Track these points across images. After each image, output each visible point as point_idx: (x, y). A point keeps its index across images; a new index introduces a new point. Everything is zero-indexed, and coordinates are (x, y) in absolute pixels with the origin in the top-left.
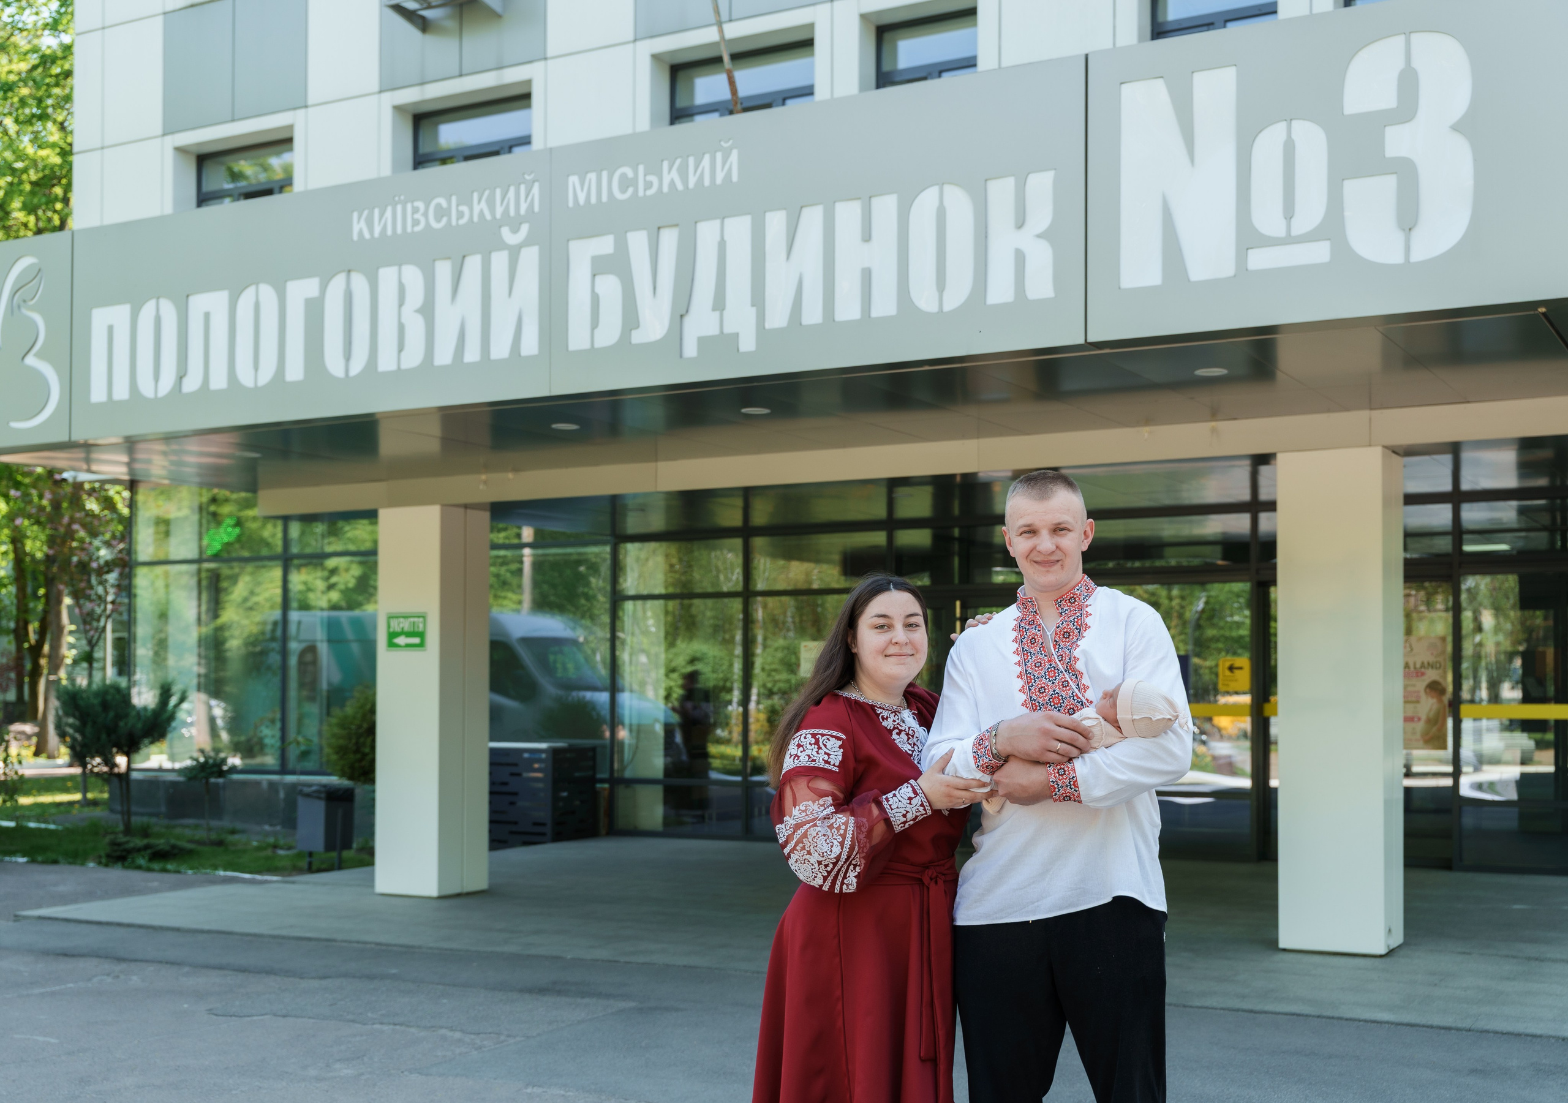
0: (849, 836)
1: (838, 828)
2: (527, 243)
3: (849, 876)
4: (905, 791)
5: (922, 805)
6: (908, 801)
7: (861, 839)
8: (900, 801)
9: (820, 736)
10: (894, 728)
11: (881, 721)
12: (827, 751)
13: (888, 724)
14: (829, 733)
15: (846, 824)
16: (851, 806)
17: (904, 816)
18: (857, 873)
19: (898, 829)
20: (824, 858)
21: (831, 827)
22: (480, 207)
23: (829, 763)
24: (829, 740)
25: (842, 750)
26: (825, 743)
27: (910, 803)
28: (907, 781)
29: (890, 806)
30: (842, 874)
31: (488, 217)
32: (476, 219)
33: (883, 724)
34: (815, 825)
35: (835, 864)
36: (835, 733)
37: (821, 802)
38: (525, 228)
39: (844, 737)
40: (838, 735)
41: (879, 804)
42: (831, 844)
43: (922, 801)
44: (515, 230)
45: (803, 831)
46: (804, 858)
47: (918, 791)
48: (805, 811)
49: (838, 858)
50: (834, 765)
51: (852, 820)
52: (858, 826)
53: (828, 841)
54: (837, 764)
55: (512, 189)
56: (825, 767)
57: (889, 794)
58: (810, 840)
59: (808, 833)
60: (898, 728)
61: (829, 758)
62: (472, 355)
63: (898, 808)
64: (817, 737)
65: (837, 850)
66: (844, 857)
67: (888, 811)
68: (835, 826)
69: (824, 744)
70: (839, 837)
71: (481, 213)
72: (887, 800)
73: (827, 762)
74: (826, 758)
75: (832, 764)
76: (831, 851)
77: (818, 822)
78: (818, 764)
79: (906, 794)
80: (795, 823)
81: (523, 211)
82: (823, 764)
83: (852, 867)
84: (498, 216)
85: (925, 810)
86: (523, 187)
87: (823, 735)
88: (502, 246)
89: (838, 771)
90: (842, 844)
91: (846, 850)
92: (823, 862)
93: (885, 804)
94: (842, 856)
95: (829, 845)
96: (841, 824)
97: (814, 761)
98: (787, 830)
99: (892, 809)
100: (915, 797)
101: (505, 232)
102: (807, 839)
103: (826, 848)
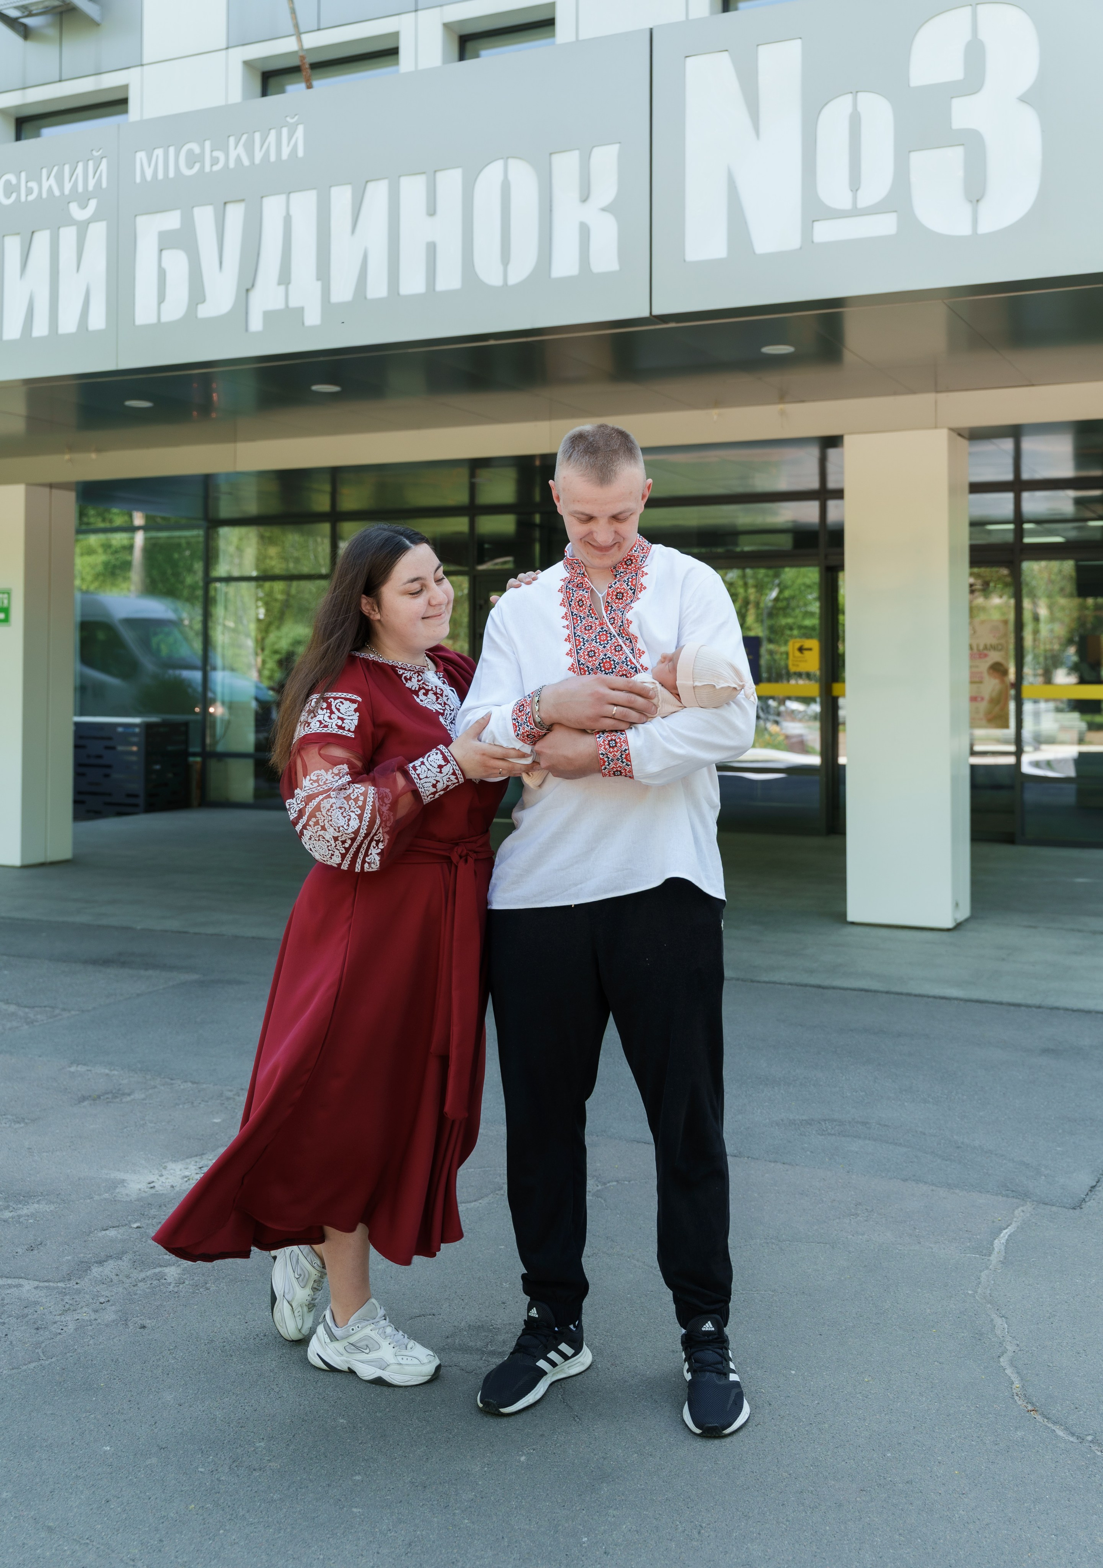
0: (369, 808)
1: (356, 800)
2: (94, 219)
3: (371, 854)
4: (434, 758)
5: (454, 774)
6: (438, 770)
7: (383, 812)
8: (429, 770)
9: (332, 700)
10: (420, 689)
11: (405, 682)
12: (341, 716)
13: (413, 684)
14: (343, 696)
15: (365, 794)
16: (371, 774)
17: (434, 786)
18: (380, 851)
19: (427, 800)
20: (341, 834)
21: (347, 798)
22: (49, 183)
23: (343, 728)
24: (343, 704)
25: (358, 714)
26: (338, 707)
27: (441, 772)
28: (435, 746)
29: (418, 775)
30: (363, 851)
31: (57, 193)
32: (44, 195)
33: (407, 685)
34: (329, 796)
35: (353, 840)
36: (349, 696)
37: (335, 770)
38: (93, 204)
39: (359, 699)
40: (353, 698)
41: (406, 774)
42: (348, 817)
43: (453, 769)
44: (83, 206)
45: (315, 804)
46: (318, 834)
47: (449, 758)
48: (317, 781)
49: (356, 832)
50: (349, 730)
51: (371, 790)
52: (381, 798)
53: (345, 814)
54: (353, 729)
55: (80, 165)
56: (339, 733)
57: (416, 762)
58: (324, 813)
59: (322, 806)
60: (424, 688)
61: (343, 723)
62: (40, 329)
63: (427, 777)
64: (329, 701)
65: (354, 824)
66: (363, 832)
67: (416, 781)
68: (353, 798)
69: (336, 708)
70: (358, 809)
71: (50, 189)
72: (414, 768)
73: (340, 727)
74: (340, 723)
75: (346, 729)
76: (348, 825)
77: (332, 793)
78: (331, 729)
79: (436, 761)
80: (306, 794)
81: (91, 188)
82: (336, 730)
83: (374, 843)
84: (67, 191)
85: (457, 778)
86: (91, 163)
87: (335, 698)
88: (70, 221)
89: (353, 736)
90: (360, 817)
91: (365, 824)
92: (339, 838)
93: (413, 775)
94: (361, 830)
95: (346, 819)
96: (359, 795)
97: (326, 726)
98: (298, 804)
99: (420, 779)
100: (446, 765)
101: (74, 208)
102: (320, 813)
103: (342, 822)
